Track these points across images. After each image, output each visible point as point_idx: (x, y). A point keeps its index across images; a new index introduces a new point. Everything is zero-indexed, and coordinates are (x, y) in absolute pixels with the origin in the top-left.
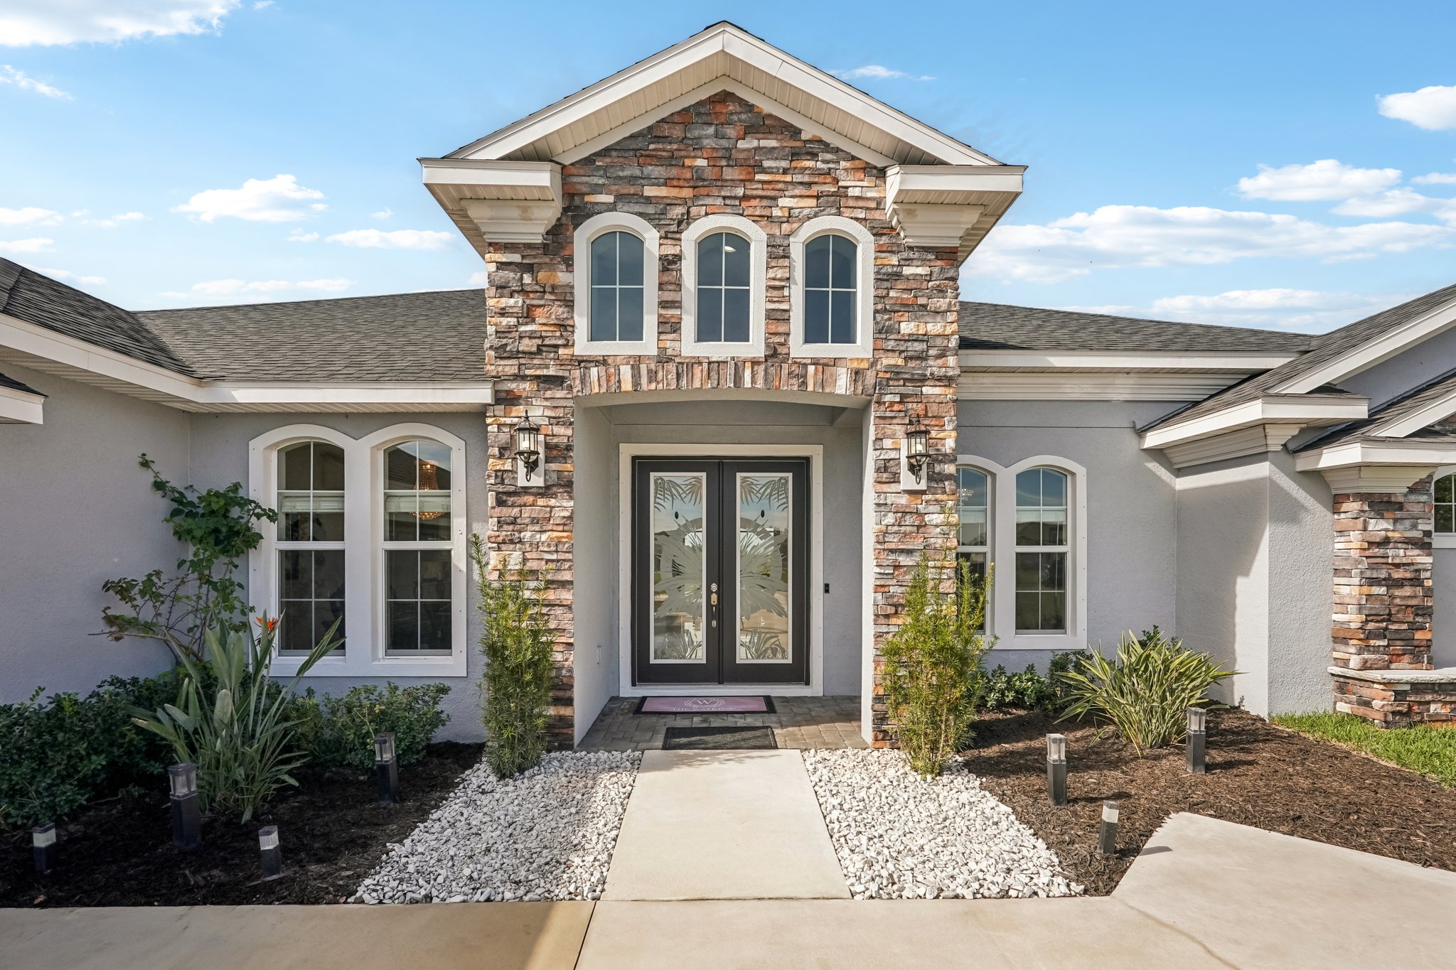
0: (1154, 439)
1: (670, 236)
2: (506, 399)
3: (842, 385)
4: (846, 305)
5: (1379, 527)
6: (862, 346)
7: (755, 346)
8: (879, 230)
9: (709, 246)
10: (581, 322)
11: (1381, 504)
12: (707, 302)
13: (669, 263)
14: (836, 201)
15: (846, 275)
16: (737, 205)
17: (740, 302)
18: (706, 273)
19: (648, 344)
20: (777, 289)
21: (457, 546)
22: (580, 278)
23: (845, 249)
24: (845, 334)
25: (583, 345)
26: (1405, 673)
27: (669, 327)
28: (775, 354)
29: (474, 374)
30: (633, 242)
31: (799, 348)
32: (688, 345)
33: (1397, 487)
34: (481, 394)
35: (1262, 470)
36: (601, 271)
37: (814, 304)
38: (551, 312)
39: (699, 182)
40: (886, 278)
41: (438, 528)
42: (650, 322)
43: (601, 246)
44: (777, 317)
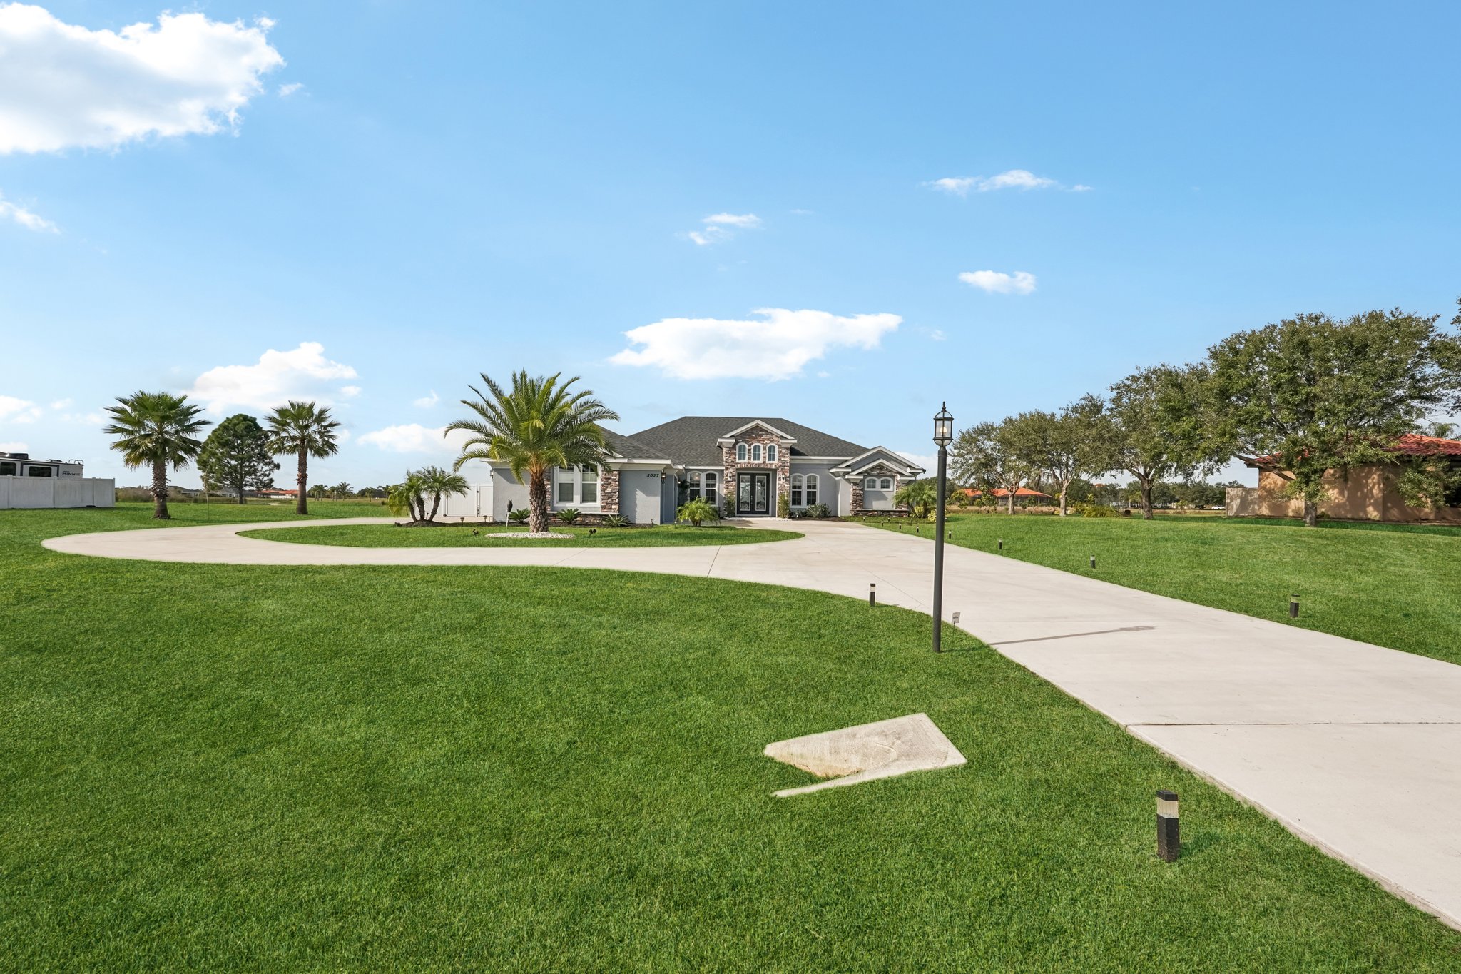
0: (832, 471)
1: (750, 446)
2: (727, 468)
3: (773, 467)
4: (774, 455)
5: (855, 487)
6: (776, 462)
7: (761, 461)
8: (779, 445)
9: (755, 447)
10: (737, 457)
11: (855, 484)
12: (754, 455)
13: (750, 450)
14: (772, 441)
15: (774, 451)
16: (759, 442)
17: (759, 455)
18: (755, 451)
19: (746, 461)
20: (764, 454)
21: (716, 489)
22: (737, 452)
23: (774, 447)
24: (774, 460)
25: (737, 461)
26: (858, 509)
27: (749, 459)
28: (764, 463)
29: (723, 465)
30: (745, 447)
31: (767, 462)
32: (752, 461)
33: (858, 481)
34: (724, 468)
35: (839, 478)
36: (740, 451)
37: (769, 455)
38: (733, 456)
39: (754, 438)
40: (780, 452)
41: (714, 485)
42: (747, 457)
43: (740, 447)
44: (764, 457)
